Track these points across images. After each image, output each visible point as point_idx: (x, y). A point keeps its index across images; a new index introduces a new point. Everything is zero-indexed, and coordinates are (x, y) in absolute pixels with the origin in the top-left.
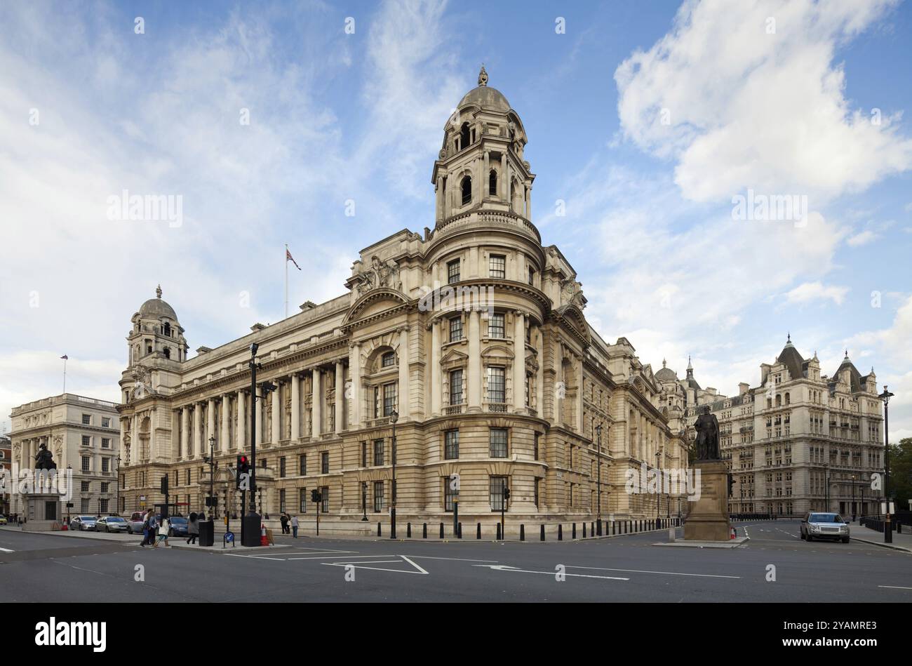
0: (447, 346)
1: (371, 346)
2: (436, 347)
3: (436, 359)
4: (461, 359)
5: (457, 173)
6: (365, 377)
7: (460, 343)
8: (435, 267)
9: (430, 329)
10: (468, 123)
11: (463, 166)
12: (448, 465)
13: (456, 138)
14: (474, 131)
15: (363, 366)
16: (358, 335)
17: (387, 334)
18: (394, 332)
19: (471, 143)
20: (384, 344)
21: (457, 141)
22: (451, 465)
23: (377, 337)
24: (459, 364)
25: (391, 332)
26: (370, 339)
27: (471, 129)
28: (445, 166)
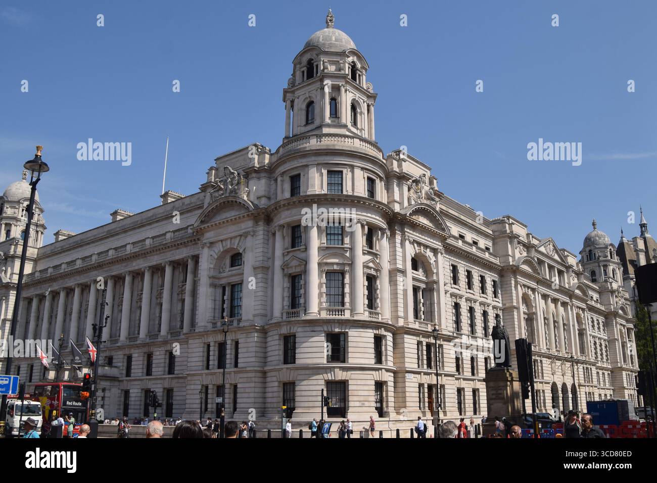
0: (288, 252)
1: (219, 248)
2: (278, 252)
3: (278, 263)
4: (300, 265)
5: (302, 98)
6: (213, 277)
7: (300, 250)
8: (279, 179)
9: (274, 234)
10: (313, 60)
11: (307, 93)
12: (285, 370)
13: (302, 70)
14: (317, 66)
15: (212, 266)
16: (209, 236)
17: (236, 237)
18: (241, 236)
19: (315, 76)
20: (232, 246)
21: (303, 72)
22: (289, 371)
23: (226, 240)
24: (298, 270)
25: (239, 236)
26: (219, 241)
27: (315, 64)
28: (293, 92)
